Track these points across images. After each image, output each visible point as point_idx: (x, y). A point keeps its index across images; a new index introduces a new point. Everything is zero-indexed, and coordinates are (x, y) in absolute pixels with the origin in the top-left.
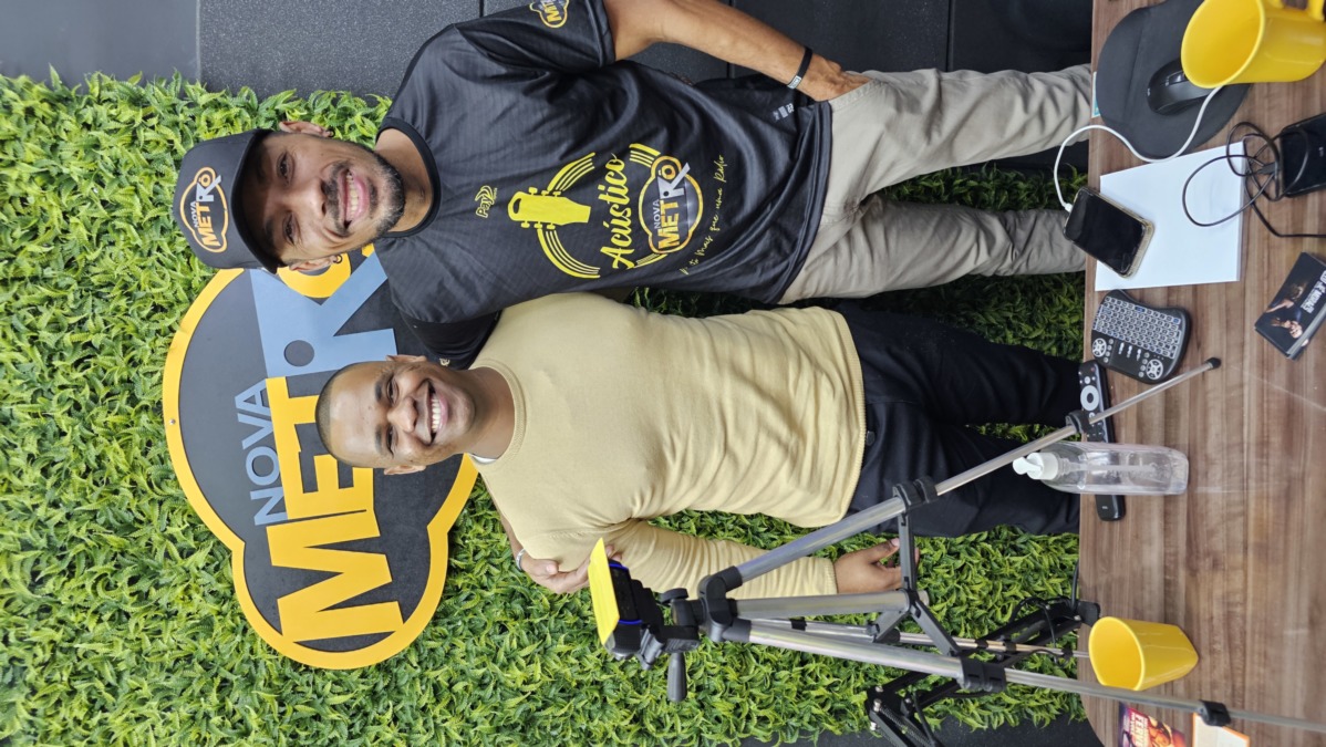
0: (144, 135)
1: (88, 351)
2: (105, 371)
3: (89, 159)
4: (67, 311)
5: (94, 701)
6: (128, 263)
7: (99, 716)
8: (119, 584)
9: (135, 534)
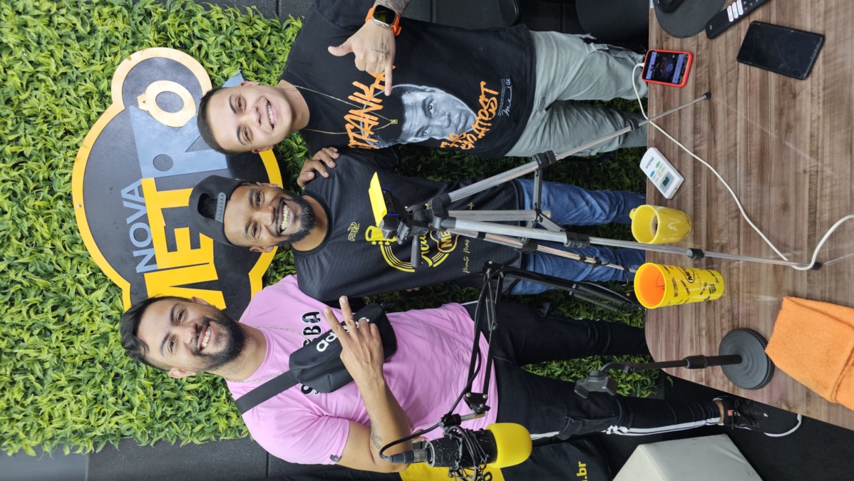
0: (57, 20)
1: (21, 159)
2: (33, 172)
3: (21, 34)
4: (7, 131)
5: (27, 388)
6: (47, 102)
7: (31, 398)
8: (45, 310)
9: (55, 279)
